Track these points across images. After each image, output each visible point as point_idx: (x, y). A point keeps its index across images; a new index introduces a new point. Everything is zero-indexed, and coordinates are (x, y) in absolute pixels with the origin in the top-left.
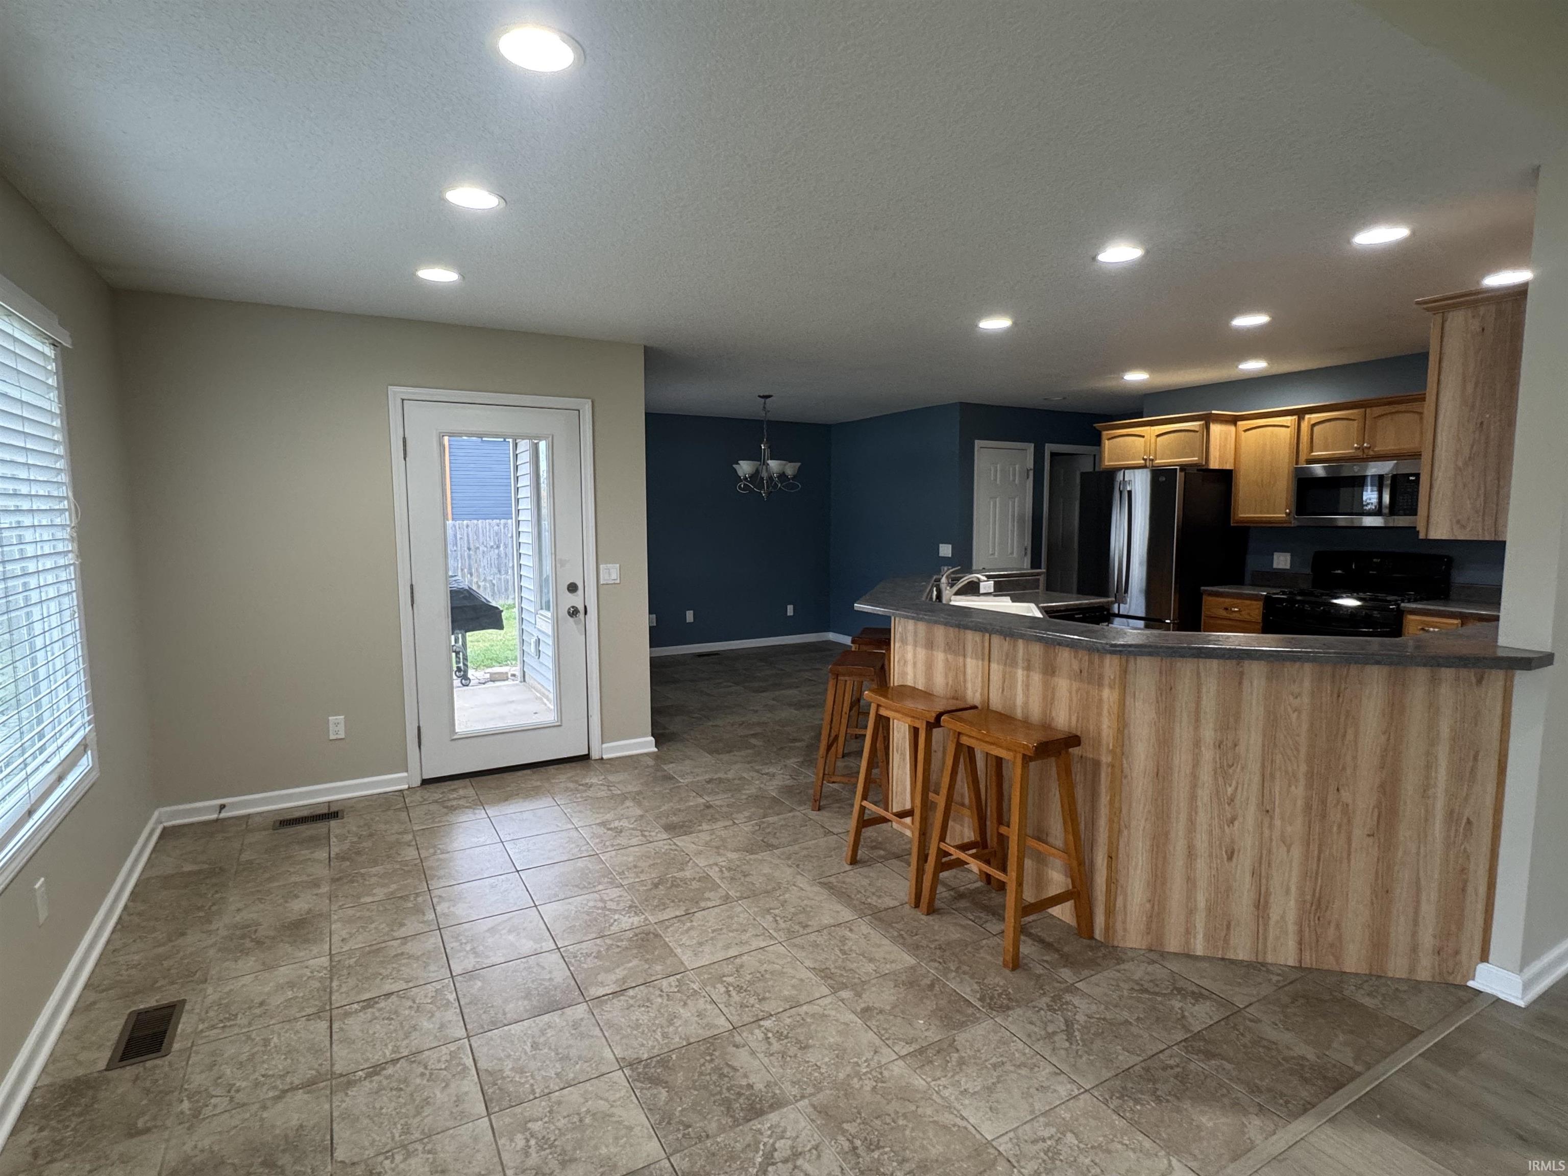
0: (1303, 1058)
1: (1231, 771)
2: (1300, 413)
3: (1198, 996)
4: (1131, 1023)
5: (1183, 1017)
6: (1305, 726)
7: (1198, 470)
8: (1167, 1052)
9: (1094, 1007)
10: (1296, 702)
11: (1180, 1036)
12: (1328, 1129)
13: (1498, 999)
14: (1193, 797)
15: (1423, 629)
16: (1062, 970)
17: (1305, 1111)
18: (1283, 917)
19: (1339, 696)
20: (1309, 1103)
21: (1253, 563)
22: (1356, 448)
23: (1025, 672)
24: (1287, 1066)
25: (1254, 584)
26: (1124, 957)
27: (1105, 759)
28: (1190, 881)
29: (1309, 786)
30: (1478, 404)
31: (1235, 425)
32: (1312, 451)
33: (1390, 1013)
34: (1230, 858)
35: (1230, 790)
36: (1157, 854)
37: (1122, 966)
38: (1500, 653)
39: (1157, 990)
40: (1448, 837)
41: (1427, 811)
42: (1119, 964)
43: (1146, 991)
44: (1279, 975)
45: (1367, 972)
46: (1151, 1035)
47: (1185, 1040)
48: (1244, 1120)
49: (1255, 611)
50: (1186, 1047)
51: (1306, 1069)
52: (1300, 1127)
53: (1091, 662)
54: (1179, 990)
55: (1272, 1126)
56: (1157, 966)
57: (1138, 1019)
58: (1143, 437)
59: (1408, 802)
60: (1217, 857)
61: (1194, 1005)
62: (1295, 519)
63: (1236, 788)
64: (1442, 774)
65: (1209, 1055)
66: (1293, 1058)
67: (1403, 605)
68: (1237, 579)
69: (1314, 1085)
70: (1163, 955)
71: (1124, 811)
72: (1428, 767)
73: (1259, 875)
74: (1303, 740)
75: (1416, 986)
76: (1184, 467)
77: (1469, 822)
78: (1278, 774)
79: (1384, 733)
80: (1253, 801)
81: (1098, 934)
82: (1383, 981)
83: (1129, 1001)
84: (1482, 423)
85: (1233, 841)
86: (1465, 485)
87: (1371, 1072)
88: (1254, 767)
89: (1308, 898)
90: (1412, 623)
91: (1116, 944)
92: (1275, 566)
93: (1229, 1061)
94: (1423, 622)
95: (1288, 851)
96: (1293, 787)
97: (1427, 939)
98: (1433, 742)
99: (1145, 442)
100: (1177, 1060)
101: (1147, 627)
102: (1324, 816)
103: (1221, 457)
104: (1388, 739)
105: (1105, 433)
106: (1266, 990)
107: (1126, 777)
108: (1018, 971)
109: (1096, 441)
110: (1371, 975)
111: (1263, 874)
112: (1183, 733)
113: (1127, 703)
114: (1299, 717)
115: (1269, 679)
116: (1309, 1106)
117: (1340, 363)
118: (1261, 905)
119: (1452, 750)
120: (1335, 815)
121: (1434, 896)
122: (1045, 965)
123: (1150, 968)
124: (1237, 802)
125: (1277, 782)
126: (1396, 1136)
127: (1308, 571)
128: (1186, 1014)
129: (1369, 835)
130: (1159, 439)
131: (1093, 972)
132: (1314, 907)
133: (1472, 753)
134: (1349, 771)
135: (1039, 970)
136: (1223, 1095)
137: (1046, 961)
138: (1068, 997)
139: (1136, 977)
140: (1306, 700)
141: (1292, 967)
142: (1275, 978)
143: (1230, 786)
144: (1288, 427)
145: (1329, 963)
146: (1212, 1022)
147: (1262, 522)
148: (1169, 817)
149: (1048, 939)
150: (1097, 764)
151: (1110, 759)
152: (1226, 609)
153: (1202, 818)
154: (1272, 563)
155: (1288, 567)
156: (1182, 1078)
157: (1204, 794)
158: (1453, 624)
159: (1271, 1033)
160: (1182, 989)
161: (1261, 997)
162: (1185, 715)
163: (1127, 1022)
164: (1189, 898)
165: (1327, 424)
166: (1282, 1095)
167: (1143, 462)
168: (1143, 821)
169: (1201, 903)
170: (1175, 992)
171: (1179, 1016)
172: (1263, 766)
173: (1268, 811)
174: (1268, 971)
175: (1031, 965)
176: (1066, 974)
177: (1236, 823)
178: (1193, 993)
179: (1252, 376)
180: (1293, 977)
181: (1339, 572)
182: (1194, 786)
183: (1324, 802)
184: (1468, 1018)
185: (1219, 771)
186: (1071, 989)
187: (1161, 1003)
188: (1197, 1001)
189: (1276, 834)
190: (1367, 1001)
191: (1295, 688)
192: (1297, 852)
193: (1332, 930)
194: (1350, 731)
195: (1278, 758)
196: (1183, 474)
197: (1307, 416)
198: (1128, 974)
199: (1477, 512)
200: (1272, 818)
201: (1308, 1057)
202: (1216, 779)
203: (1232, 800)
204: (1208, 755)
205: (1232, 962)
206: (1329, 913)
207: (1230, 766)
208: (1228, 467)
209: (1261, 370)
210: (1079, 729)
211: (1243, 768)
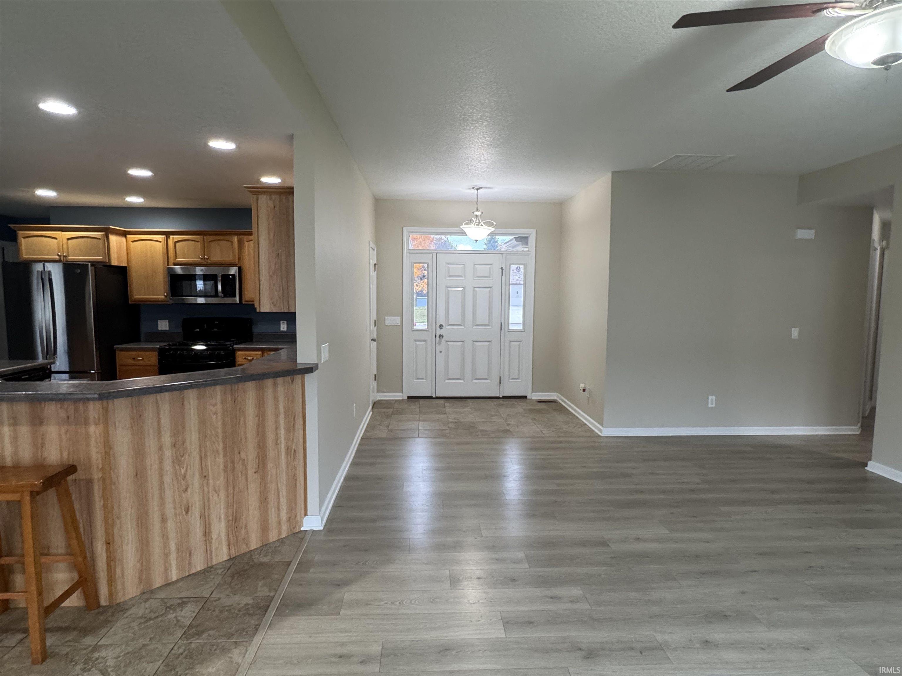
0: (247, 604)
1: (183, 459)
2: (168, 234)
3: (182, 604)
4: (147, 645)
5: (178, 621)
6: (220, 423)
7: (104, 266)
8: (175, 648)
9: (118, 650)
10: (214, 409)
11: (179, 633)
12: (270, 632)
13: (314, 531)
14: (161, 483)
15: (245, 358)
16: (84, 640)
17: (257, 630)
18: (219, 535)
19: (235, 401)
20: (257, 625)
21: (145, 328)
22: (201, 259)
23: (12, 428)
24: (241, 613)
25: (147, 341)
26: (127, 607)
27: (96, 475)
28: (165, 536)
29: (225, 456)
30: (276, 244)
31: (126, 237)
32: (176, 258)
33: (276, 560)
34: (187, 512)
35: (183, 471)
36: (142, 528)
37: (129, 613)
38: (299, 367)
39: (157, 614)
40: (287, 461)
41: (278, 452)
42: (124, 613)
43: (150, 619)
44: (221, 569)
45: (261, 545)
46: (162, 644)
47: (184, 634)
48: (230, 655)
49: (153, 358)
50: (186, 637)
51: (251, 609)
52: (258, 639)
53: (76, 410)
54: (170, 607)
55: (245, 648)
56: (151, 600)
57: (151, 639)
58: (56, 239)
59: (270, 450)
60: (179, 514)
61: (182, 611)
62: (171, 299)
63: (187, 468)
64: (282, 432)
65: (199, 634)
66: (242, 607)
67: (235, 346)
68: (136, 339)
69: (256, 615)
70: (152, 592)
71: (115, 507)
72: (277, 428)
73: (204, 516)
74: (220, 430)
75: (282, 541)
76: (94, 263)
77: (295, 451)
78: (209, 454)
79: (257, 416)
80: (197, 474)
81: (103, 602)
82: (268, 546)
83: (141, 632)
84: (278, 254)
85: (188, 502)
86: (274, 285)
87: (278, 592)
88: (195, 453)
89: (231, 518)
90: (240, 356)
91: (118, 602)
92: (159, 329)
93: (212, 629)
94: (245, 355)
95: (218, 495)
96: (217, 459)
97: (284, 515)
98: (277, 416)
99: (58, 244)
100: (183, 648)
101: (72, 378)
102: (233, 469)
103: (119, 258)
104: (259, 419)
105: (20, 233)
106: (218, 580)
107: (114, 484)
108: (48, 660)
109: (13, 238)
110: (263, 546)
111: (206, 514)
112: (151, 444)
113: (111, 432)
114: (217, 417)
115: (199, 398)
116: (258, 626)
117: (185, 207)
118: (207, 533)
119: (285, 418)
120: (239, 467)
121: (284, 493)
122: (69, 644)
123: (147, 604)
124: (188, 477)
125: (209, 459)
126: (297, 615)
127: (180, 330)
128: (179, 618)
129: (255, 473)
130: (70, 241)
131: (108, 629)
132: (234, 522)
133: (293, 417)
134: (243, 441)
135: (64, 650)
136: (215, 650)
137: (69, 641)
138: (96, 655)
139: (140, 615)
140: (219, 406)
141: (227, 560)
142: (220, 571)
143: (183, 468)
144: (160, 242)
145: (244, 549)
146: (196, 614)
147: (149, 301)
148: (147, 500)
149: (64, 625)
150: (89, 482)
151: (100, 475)
152: (134, 359)
153: (168, 494)
154: (158, 327)
155: (167, 329)
156: (190, 656)
157: (168, 479)
158: (258, 354)
159: (227, 602)
160: (172, 605)
161: (216, 585)
162: (151, 431)
163: (144, 645)
164: (165, 547)
165: (183, 242)
166: (244, 629)
167: (57, 257)
168: (130, 509)
169: (173, 547)
170: (168, 609)
171: (175, 622)
172: (200, 450)
173: (205, 477)
174: (216, 569)
175: (57, 650)
176: (89, 641)
177: (189, 490)
178: (179, 604)
179: (134, 206)
180: (229, 565)
181: (198, 330)
182: (161, 476)
183: (233, 462)
184: (306, 544)
185: (175, 461)
186: (96, 648)
187: (162, 621)
188: (182, 607)
189: (211, 488)
190: (266, 560)
191: (213, 401)
192: (222, 494)
193: (243, 531)
194: (242, 419)
195: (208, 443)
196: (93, 268)
197: (171, 237)
198: (133, 616)
199: (280, 298)
200: (208, 480)
201: (249, 603)
202: (174, 466)
203: (185, 477)
204: (168, 453)
205: (195, 574)
206: (241, 523)
207: (182, 456)
208: (124, 264)
209: (140, 203)
210: (71, 460)
211: (189, 456)
